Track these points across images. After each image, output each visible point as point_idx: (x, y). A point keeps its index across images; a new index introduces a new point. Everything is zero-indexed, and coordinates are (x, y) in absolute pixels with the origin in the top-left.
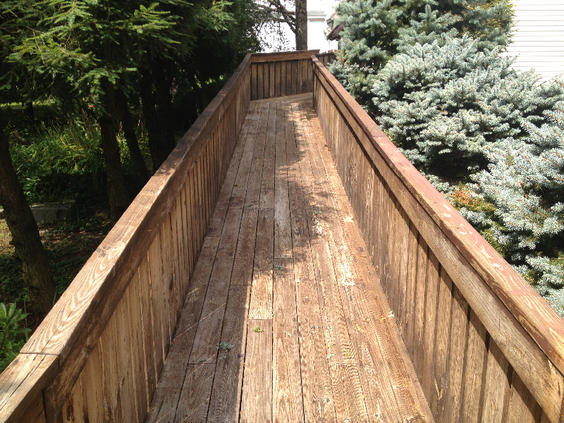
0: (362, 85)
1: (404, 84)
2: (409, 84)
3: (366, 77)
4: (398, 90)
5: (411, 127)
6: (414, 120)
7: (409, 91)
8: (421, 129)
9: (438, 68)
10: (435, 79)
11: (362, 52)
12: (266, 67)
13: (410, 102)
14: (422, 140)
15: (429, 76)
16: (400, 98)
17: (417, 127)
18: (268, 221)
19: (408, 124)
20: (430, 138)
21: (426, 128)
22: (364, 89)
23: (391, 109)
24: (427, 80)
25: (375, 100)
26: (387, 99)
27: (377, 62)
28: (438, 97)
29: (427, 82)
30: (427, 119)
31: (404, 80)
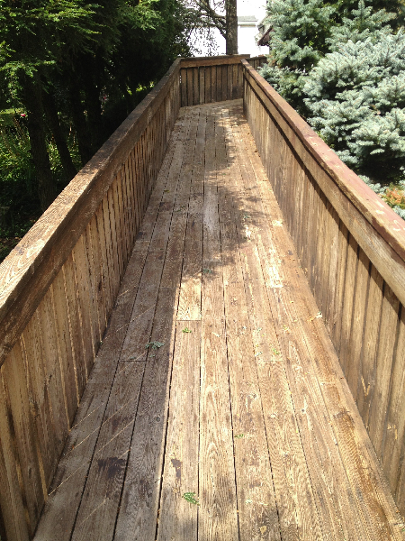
0: (293, 87)
1: (337, 83)
2: (341, 83)
3: (297, 78)
4: (330, 90)
5: (343, 127)
6: (346, 120)
7: (341, 89)
8: (353, 129)
9: (371, 66)
10: (368, 77)
11: (293, 53)
12: (196, 71)
13: (341, 101)
14: (353, 141)
15: (361, 74)
16: (332, 98)
17: (348, 127)
18: (197, 225)
19: (340, 124)
20: (362, 138)
21: (358, 128)
22: (295, 90)
23: (323, 110)
24: (360, 78)
25: (306, 101)
26: (319, 99)
27: (308, 63)
28: (371, 96)
29: (360, 80)
30: (359, 119)
31: (336, 79)
